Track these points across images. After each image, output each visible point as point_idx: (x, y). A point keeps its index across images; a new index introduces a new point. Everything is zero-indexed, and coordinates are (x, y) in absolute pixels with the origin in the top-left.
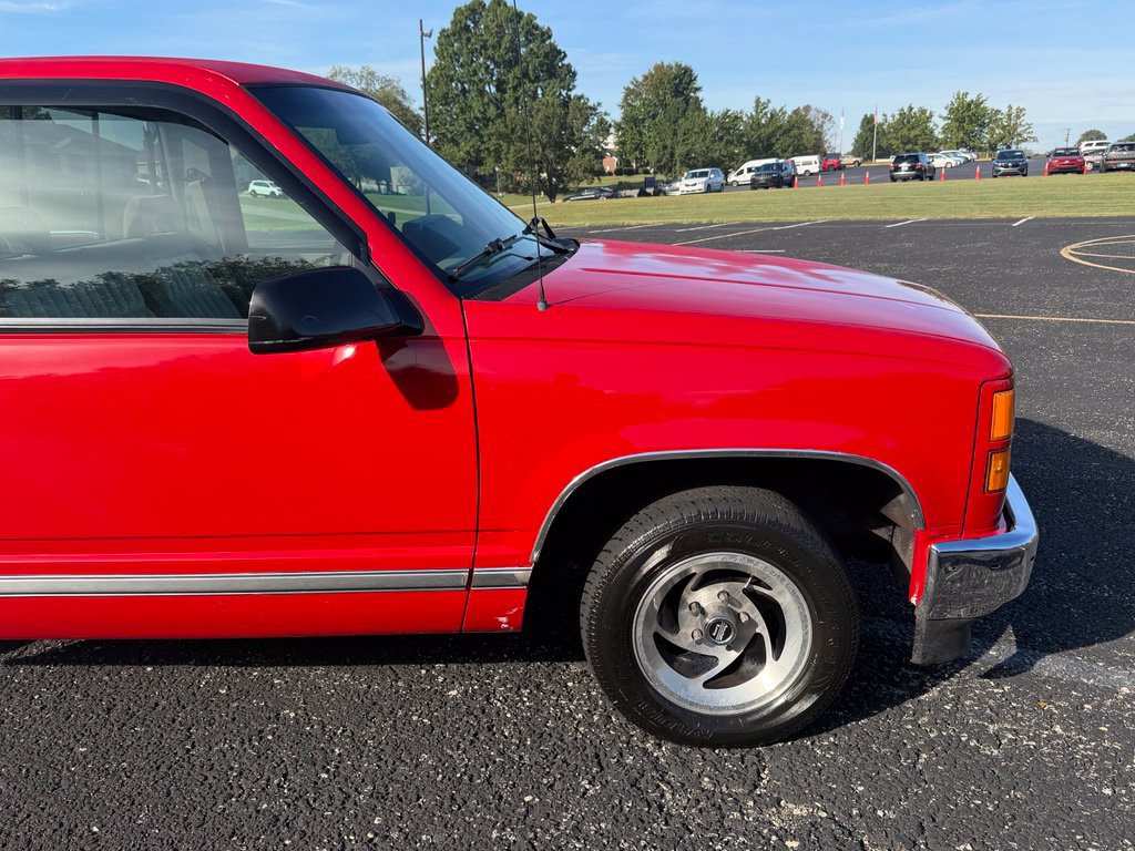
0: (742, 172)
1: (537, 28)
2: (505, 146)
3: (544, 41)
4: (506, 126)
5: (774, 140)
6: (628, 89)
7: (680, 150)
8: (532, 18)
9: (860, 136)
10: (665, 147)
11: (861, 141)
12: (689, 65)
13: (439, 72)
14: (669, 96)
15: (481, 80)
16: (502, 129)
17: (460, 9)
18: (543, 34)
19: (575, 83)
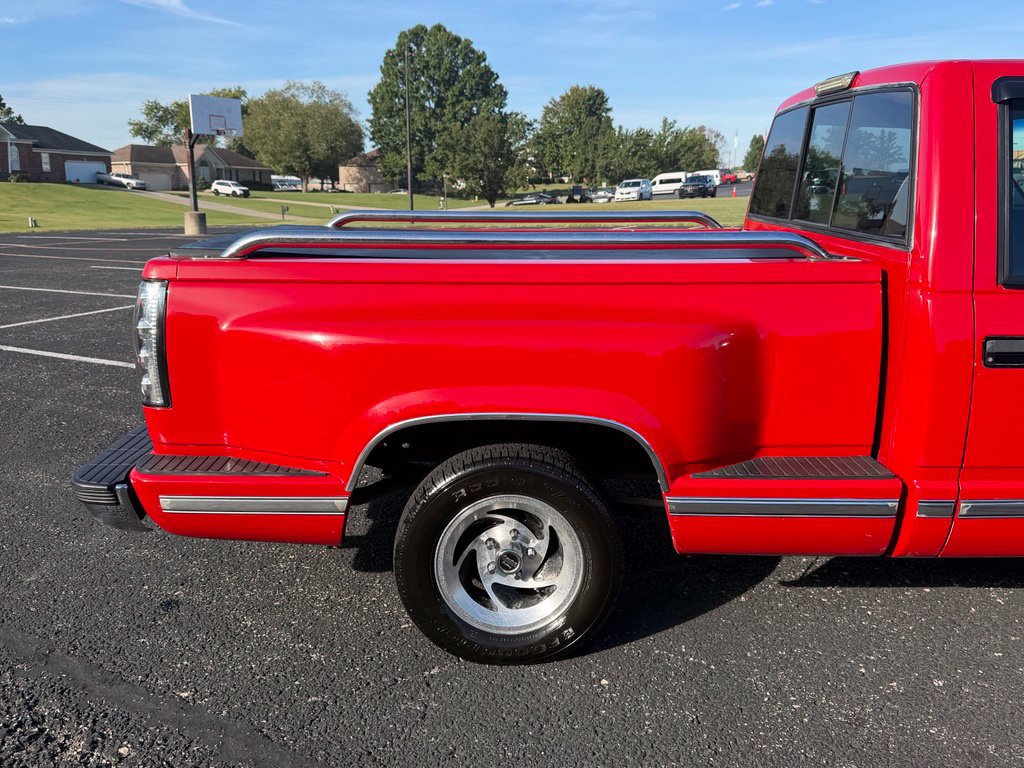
0: (654, 184)
1: (473, 51)
2: (451, 156)
3: (479, 64)
4: (452, 138)
5: (679, 156)
6: (547, 108)
7: (600, 163)
8: (468, 43)
9: (750, 154)
10: (587, 160)
11: (750, 159)
12: (601, 88)
13: (384, 89)
14: (583, 116)
15: (423, 97)
16: (449, 141)
17: (404, 33)
18: (479, 57)
19: (507, 101)
